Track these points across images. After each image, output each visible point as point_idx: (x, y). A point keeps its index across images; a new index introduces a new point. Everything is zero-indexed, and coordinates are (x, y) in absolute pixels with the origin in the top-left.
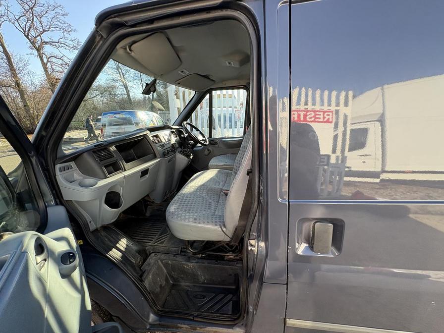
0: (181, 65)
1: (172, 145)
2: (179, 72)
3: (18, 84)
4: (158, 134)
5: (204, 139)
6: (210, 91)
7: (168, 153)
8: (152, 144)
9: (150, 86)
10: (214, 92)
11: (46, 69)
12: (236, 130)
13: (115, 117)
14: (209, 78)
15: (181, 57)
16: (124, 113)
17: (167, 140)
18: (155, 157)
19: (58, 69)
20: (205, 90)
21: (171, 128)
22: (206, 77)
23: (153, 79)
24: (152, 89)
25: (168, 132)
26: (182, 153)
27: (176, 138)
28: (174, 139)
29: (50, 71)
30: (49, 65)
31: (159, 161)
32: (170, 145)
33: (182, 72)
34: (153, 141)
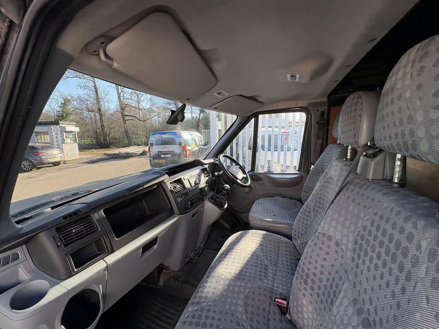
0: (216, 84)
1: (201, 189)
2: (215, 94)
3: (99, 110)
4: (182, 177)
5: (245, 176)
6: (256, 116)
7: (192, 204)
8: (170, 194)
9: (177, 113)
10: (260, 116)
11: (119, 97)
12: (282, 153)
13: (162, 137)
14: (256, 100)
15: (215, 72)
16: (170, 134)
17: (193, 185)
18: (171, 214)
19: (128, 96)
20: (249, 115)
21: (203, 164)
22: (252, 98)
23: (180, 105)
24: (179, 118)
25: (196, 171)
26: (214, 200)
27: (207, 178)
28: (204, 181)
29: (122, 98)
30: (122, 94)
31: (177, 220)
32: (198, 191)
33: (219, 93)
34: (171, 190)
